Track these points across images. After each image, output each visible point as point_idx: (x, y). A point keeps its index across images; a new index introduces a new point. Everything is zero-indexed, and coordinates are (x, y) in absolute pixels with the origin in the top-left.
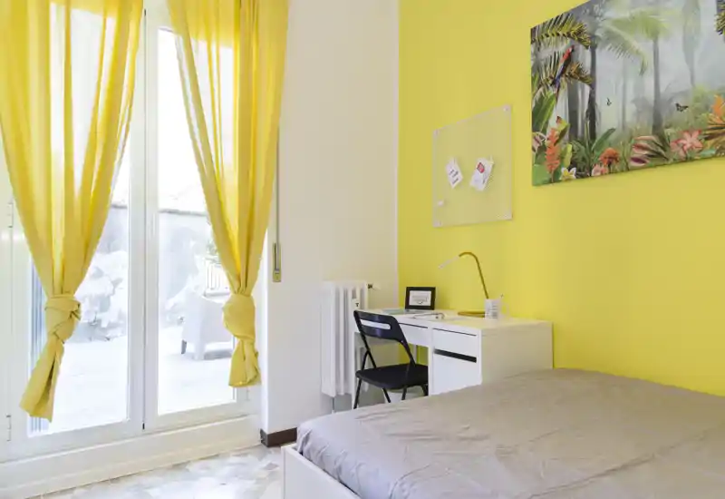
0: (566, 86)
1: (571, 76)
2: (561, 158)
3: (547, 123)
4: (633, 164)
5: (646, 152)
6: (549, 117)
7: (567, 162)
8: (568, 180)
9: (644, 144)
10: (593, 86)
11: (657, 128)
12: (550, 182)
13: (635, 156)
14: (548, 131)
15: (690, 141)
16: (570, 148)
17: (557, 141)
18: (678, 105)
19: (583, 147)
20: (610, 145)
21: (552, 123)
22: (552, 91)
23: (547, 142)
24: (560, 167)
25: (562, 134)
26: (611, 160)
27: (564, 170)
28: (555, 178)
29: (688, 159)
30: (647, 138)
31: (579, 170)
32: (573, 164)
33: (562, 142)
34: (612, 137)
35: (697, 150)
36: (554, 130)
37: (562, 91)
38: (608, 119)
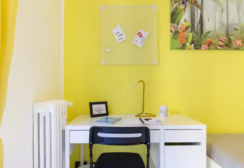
0: (189, 6)
1: (192, 3)
2: (187, 39)
3: (179, 21)
4: (218, 47)
5: (224, 43)
6: (181, 18)
7: (190, 41)
8: (190, 49)
9: (223, 40)
10: (202, 10)
11: (227, 35)
12: (181, 49)
13: (220, 44)
14: (180, 24)
15: (239, 42)
16: (191, 35)
17: (184, 31)
18: (235, 28)
19: (197, 36)
20: (209, 38)
21: (182, 21)
22: (182, 7)
23: (179, 30)
24: (186, 42)
25: (187, 28)
26: (210, 44)
27: (188, 44)
28: (183, 47)
29: (238, 49)
30: (224, 38)
31: (195, 45)
32: (193, 42)
33: (187, 31)
34: (210, 35)
35: (241, 46)
36: (183, 25)
37: (187, 8)
38: (208, 26)
